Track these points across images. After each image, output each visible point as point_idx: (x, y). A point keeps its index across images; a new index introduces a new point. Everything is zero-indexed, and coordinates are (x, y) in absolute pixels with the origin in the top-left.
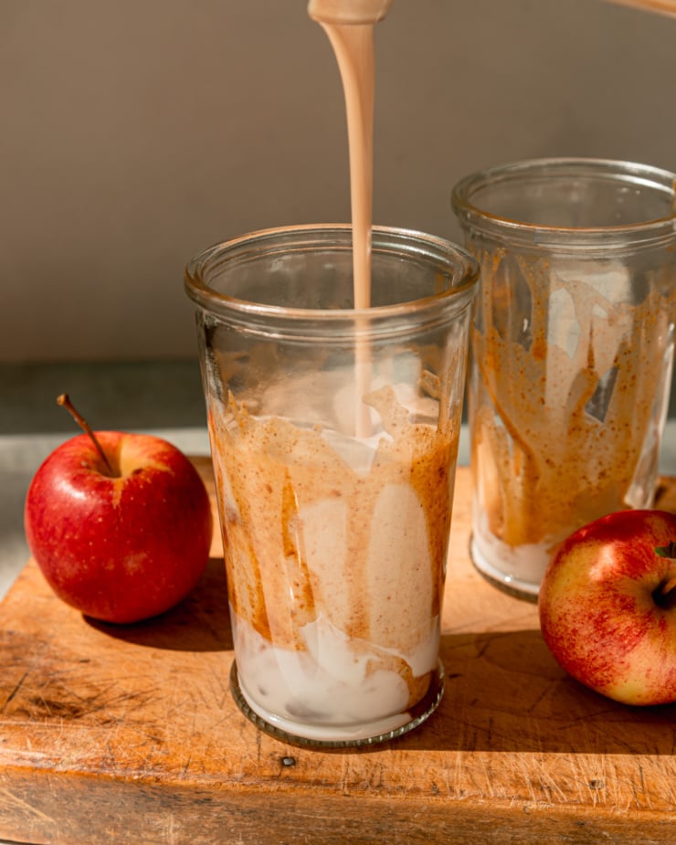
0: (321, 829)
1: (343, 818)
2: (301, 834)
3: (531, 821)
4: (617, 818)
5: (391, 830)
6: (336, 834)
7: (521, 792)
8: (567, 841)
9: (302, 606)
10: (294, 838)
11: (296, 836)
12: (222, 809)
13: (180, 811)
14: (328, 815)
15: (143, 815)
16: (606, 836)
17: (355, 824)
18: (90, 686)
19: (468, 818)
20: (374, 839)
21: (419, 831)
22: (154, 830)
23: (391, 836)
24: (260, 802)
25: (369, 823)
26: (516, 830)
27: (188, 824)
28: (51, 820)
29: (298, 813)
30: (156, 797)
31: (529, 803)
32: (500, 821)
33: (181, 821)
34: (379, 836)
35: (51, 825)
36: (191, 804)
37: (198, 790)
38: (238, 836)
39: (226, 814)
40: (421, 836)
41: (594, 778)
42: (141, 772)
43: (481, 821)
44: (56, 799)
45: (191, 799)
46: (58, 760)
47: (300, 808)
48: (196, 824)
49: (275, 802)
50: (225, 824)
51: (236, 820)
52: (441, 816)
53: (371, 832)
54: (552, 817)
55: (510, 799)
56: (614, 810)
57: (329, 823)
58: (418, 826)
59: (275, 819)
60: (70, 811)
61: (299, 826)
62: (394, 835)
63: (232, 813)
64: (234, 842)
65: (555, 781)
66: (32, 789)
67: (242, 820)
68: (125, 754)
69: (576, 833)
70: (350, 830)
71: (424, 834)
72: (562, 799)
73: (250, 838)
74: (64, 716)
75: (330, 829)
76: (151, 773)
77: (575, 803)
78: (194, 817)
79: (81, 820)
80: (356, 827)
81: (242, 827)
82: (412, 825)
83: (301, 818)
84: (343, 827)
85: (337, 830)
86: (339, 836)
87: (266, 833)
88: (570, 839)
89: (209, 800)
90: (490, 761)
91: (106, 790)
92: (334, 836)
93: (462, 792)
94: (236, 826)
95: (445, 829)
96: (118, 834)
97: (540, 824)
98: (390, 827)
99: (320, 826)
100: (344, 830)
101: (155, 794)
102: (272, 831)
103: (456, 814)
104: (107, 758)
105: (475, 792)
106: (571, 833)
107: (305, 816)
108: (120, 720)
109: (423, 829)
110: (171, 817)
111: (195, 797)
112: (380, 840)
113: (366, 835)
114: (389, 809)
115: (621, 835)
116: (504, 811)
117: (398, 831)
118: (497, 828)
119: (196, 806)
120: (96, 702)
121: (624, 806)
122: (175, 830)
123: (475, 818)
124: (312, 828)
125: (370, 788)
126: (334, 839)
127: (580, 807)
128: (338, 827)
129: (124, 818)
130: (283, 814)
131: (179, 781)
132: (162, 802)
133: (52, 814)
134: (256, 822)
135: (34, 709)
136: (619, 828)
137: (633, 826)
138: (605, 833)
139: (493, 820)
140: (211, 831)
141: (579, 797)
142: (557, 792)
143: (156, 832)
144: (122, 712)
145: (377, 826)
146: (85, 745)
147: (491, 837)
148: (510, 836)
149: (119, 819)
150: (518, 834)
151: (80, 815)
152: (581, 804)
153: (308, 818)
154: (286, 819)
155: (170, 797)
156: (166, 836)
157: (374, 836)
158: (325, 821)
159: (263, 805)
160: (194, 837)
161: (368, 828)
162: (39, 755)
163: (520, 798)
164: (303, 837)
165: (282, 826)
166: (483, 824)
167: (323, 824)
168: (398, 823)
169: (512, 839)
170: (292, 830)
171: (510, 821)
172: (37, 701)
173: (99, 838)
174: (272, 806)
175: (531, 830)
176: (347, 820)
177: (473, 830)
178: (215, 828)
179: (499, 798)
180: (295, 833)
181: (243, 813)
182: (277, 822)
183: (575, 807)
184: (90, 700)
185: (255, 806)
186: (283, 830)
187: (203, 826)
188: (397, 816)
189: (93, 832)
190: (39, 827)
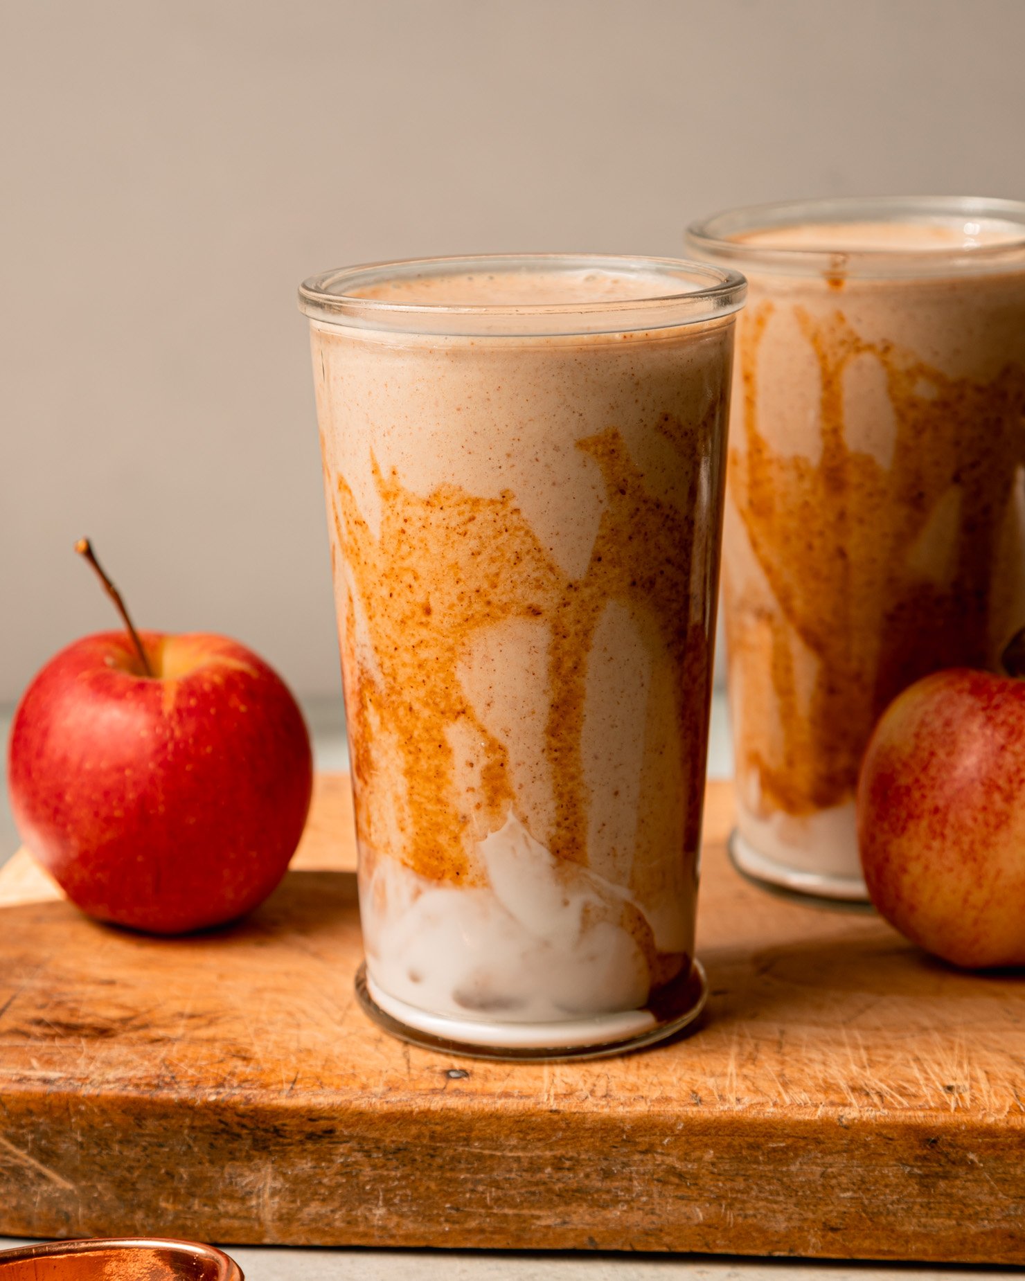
0: (513, 1175)
1: (548, 1154)
2: (480, 1188)
3: (852, 1141)
4: (989, 1126)
5: (626, 1170)
6: (537, 1184)
7: (834, 1097)
8: (911, 1175)
9: (478, 806)
10: (468, 1195)
11: (473, 1191)
12: (352, 1150)
13: (284, 1155)
14: (524, 1149)
15: (223, 1167)
16: (972, 1162)
17: (568, 1164)
18: (122, 1007)
19: (751, 1140)
20: (598, 1191)
21: (672, 1170)
22: (240, 1194)
23: (625, 1183)
24: (414, 1130)
25: (589, 1160)
26: (829, 1159)
27: (296, 1180)
28: (69, 1186)
29: (476, 1147)
30: (245, 1131)
31: (847, 1110)
32: (802, 1143)
33: (284, 1174)
34: (608, 1184)
35: (69, 1197)
36: (301, 1142)
37: (314, 1115)
38: (377, 1198)
39: (359, 1156)
40: (676, 1180)
41: (952, 1083)
42: (221, 1090)
43: (771, 1145)
44: (81, 1145)
45: (301, 1132)
46: (84, 1080)
47: (479, 1139)
48: (308, 1180)
49: (438, 1128)
50: (357, 1176)
51: (374, 1167)
52: (705, 1139)
53: (594, 1176)
54: (885, 1132)
55: (816, 1106)
56: (985, 1115)
57: (526, 1164)
58: (670, 1160)
59: (439, 1161)
60: (103, 1167)
61: (477, 1172)
62: (631, 1180)
63: (368, 1154)
64: (370, 1210)
65: (889, 1086)
66: (42, 1128)
67: (384, 1166)
68: (191, 1072)
69: (925, 1158)
70: (560, 1175)
71: (680, 1176)
72: (900, 1103)
73: (396, 1201)
74: (86, 1036)
75: (527, 1176)
76: (237, 1091)
77: (922, 1108)
78: (305, 1166)
79: (121, 1184)
80: (569, 1169)
81: (382, 1179)
82: (659, 1158)
83: (480, 1158)
84: (548, 1170)
85: (539, 1176)
86: (542, 1188)
87: (422, 1189)
88: (916, 1171)
89: (330, 1132)
90: (783, 1069)
91: (164, 1123)
92: (534, 1189)
93: (738, 1100)
94: (374, 1180)
95: (713, 1164)
96: (180, 1207)
97: (866, 1145)
98: (625, 1165)
99: (510, 1171)
100: (551, 1177)
101: (244, 1126)
102: (433, 1186)
103: (732, 1135)
104: (164, 1077)
105: (760, 1099)
106: (917, 1158)
107: (487, 1152)
108: (176, 1040)
109: (678, 1165)
110: (268, 1169)
111: (308, 1128)
112: (608, 1192)
113: (587, 1182)
114: (623, 1131)
115: (997, 1158)
116: (807, 1123)
117: (637, 1172)
118: (797, 1156)
119: (309, 1146)
120: (136, 1022)
121: (999, 1111)
122: (274, 1193)
123: (762, 1140)
124: (498, 1175)
125: (590, 1099)
126: (533, 1193)
127: (929, 1112)
128: (541, 1170)
129: (191, 1176)
130: (451, 1152)
131: (283, 1101)
132: (255, 1140)
133: (72, 1174)
134: (407, 1170)
135: (37, 1030)
136: (993, 1146)
137: (1016, 1139)
138: (971, 1156)
139: (790, 1141)
140: (332, 1190)
141: (927, 1102)
142: (892, 1096)
143: (243, 1200)
144: (179, 1031)
145: (604, 1164)
146: (126, 1063)
147: (788, 1174)
148: (818, 1170)
149: (182, 1178)
150: (831, 1166)
151: (119, 1173)
152: (931, 1108)
153: (492, 1156)
154: (455, 1159)
155: (266, 1131)
156: (258, 1205)
157: (599, 1184)
158: (518, 1159)
159: (418, 1137)
160: (305, 1204)
161: (588, 1170)
162: (53, 1075)
163: (832, 1104)
164: (483, 1193)
165: (448, 1175)
166: (774, 1150)
167: (515, 1166)
168: (637, 1157)
169: (823, 1175)
170: (465, 1180)
171: (818, 1142)
172: (39, 1022)
173: (147, 1216)
174: (432, 1137)
175: (853, 1158)
176: (555, 1157)
177: (758, 1163)
178: (339, 1185)
179: (799, 1106)
180: (470, 1186)
181: (385, 1153)
182: (441, 1167)
183: (921, 1114)
184: (124, 1021)
185: (404, 1140)
186: (450, 1181)
187: (320, 1183)
188: (636, 1144)
189: (139, 1206)
190: (49, 1201)
